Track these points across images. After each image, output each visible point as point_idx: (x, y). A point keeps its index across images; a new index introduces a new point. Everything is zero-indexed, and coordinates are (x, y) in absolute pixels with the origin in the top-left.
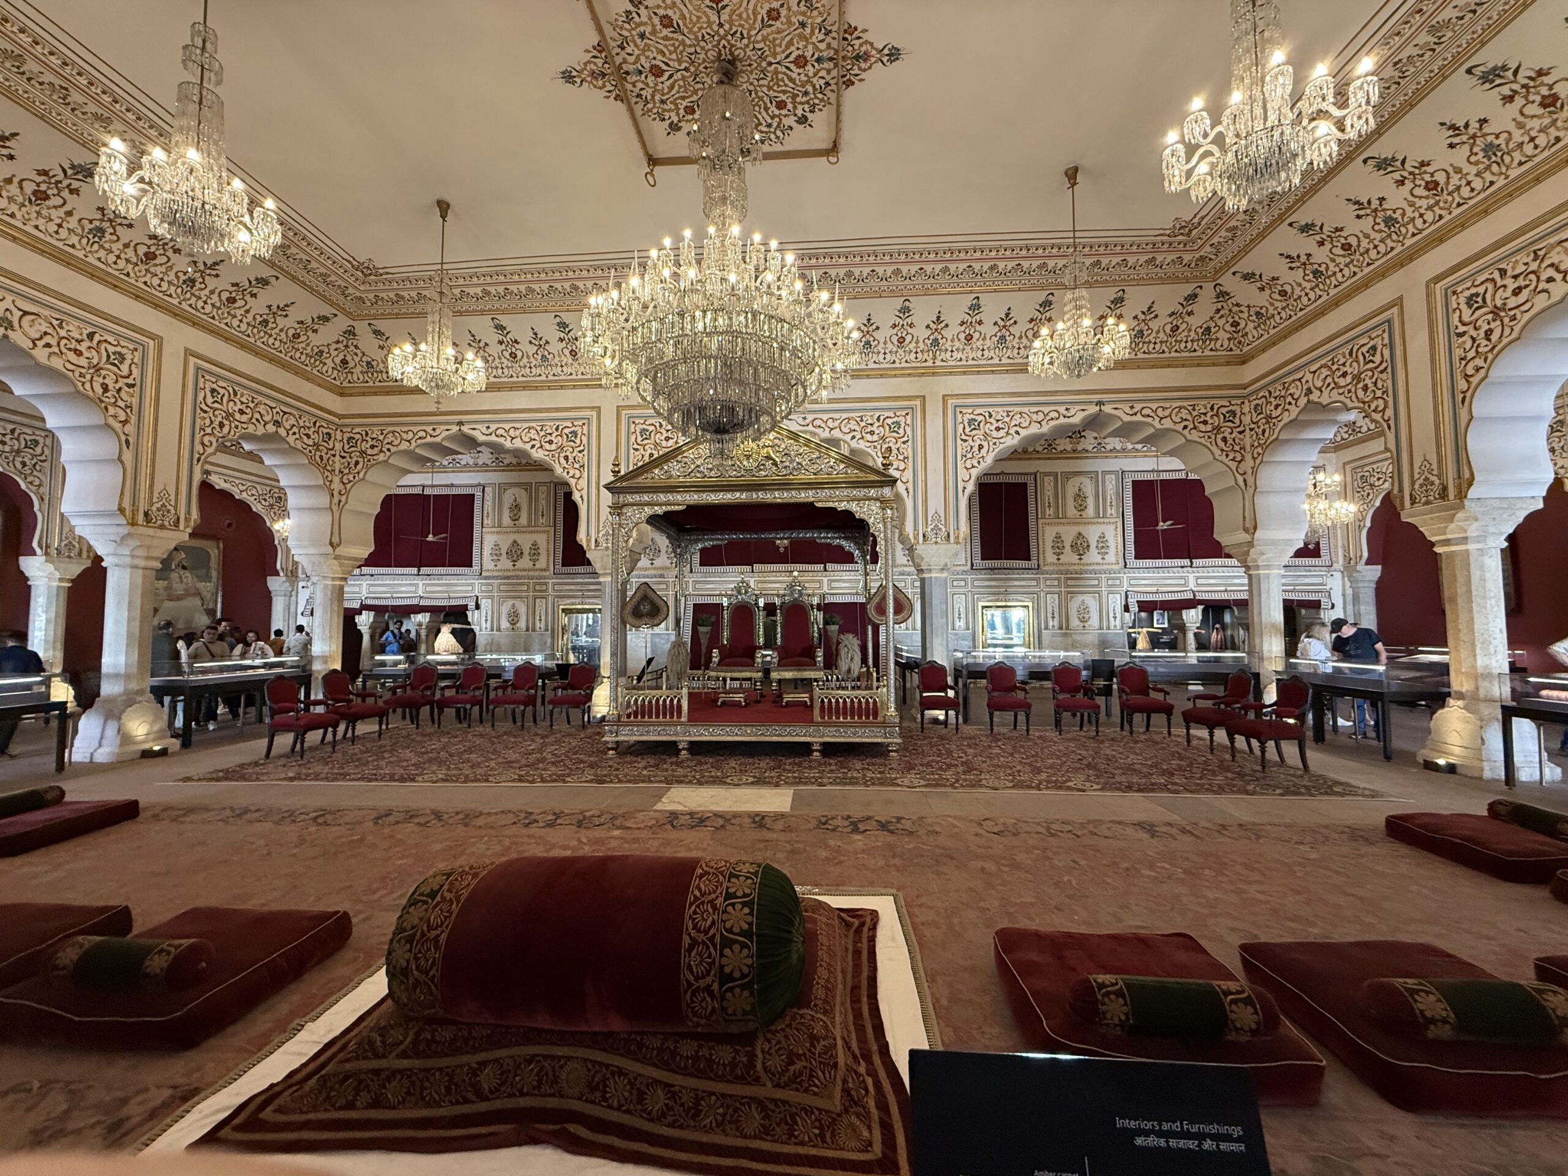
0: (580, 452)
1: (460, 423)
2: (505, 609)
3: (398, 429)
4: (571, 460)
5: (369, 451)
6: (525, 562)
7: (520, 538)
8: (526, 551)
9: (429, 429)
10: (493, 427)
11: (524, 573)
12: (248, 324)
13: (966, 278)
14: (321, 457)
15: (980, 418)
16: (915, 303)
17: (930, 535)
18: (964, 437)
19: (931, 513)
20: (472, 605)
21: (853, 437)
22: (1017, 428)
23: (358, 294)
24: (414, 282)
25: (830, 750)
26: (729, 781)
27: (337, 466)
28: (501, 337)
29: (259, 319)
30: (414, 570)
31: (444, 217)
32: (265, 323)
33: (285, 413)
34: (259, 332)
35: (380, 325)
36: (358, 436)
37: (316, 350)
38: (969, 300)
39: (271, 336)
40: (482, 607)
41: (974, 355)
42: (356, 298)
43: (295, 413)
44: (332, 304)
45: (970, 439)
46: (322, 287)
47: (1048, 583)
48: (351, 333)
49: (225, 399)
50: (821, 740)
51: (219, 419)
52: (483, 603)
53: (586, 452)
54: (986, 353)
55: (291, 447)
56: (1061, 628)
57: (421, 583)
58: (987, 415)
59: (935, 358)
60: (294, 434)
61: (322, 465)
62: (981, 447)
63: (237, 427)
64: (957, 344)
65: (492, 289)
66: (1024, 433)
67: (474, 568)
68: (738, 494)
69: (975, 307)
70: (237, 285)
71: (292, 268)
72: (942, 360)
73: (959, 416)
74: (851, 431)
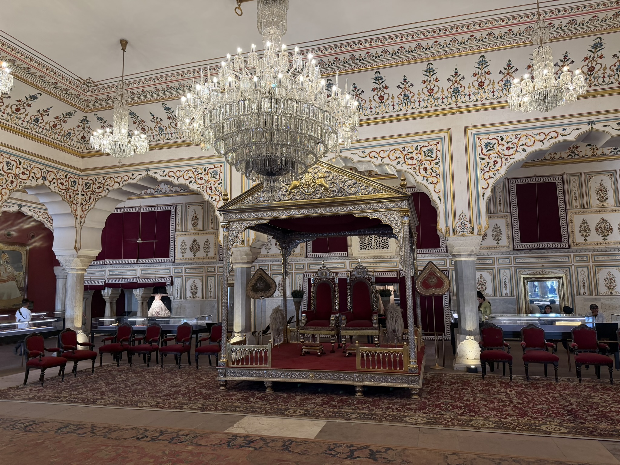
0: (219, 184)
1: (148, 170)
2: (189, 283)
3: (112, 176)
4: (214, 189)
5: (97, 191)
6: (201, 253)
7: (198, 238)
8: (202, 246)
9: (130, 174)
10: (167, 171)
11: (201, 261)
12: (27, 122)
13: (470, 44)
14: (70, 196)
15: (494, 141)
16: (436, 65)
17: (458, 229)
18: (482, 156)
19: (458, 213)
20: (168, 282)
21: (399, 163)
22: (524, 147)
23: (86, 98)
24: (115, 87)
25: (369, 391)
26: (287, 413)
27: (80, 201)
28: (169, 115)
29: (33, 118)
30: (134, 261)
31: (124, 49)
32: (37, 120)
33: (49, 171)
34: (34, 126)
35: (100, 114)
36: (91, 182)
37: (67, 132)
38: (476, 58)
39: (40, 127)
40: (175, 283)
41: (486, 96)
42: (85, 100)
43: (55, 171)
44: (72, 105)
45: (487, 157)
46: (66, 97)
47: (578, 259)
48: (85, 120)
49: (14, 167)
50: (361, 384)
51: (11, 179)
52: (177, 281)
53: (222, 184)
54: (496, 94)
55: (52, 191)
56: (591, 294)
57: (139, 269)
58: (499, 139)
59: (456, 101)
60: (54, 183)
61: (70, 201)
62: (495, 163)
63: (21, 183)
64: (473, 90)
65: (159, 87)
66: (529, 150)
67: (171, 258)
68: (302, 211)
69: (483, 63)
70: (20, 101)
71: (48, 88)
72: (463, 102)
73: (478, 141)
74: (397, 158)
